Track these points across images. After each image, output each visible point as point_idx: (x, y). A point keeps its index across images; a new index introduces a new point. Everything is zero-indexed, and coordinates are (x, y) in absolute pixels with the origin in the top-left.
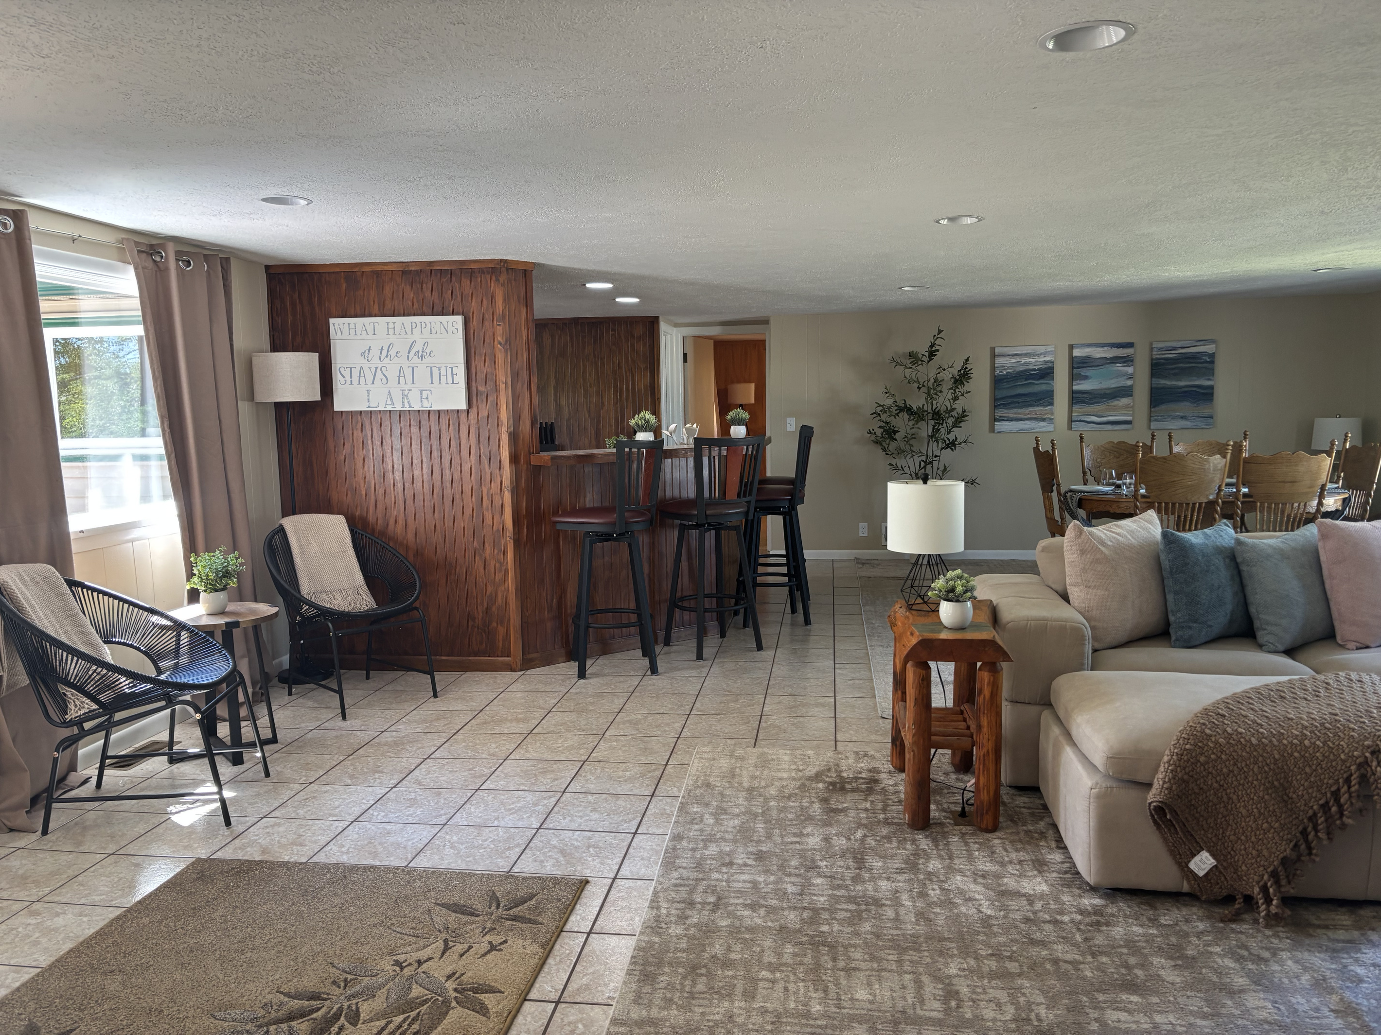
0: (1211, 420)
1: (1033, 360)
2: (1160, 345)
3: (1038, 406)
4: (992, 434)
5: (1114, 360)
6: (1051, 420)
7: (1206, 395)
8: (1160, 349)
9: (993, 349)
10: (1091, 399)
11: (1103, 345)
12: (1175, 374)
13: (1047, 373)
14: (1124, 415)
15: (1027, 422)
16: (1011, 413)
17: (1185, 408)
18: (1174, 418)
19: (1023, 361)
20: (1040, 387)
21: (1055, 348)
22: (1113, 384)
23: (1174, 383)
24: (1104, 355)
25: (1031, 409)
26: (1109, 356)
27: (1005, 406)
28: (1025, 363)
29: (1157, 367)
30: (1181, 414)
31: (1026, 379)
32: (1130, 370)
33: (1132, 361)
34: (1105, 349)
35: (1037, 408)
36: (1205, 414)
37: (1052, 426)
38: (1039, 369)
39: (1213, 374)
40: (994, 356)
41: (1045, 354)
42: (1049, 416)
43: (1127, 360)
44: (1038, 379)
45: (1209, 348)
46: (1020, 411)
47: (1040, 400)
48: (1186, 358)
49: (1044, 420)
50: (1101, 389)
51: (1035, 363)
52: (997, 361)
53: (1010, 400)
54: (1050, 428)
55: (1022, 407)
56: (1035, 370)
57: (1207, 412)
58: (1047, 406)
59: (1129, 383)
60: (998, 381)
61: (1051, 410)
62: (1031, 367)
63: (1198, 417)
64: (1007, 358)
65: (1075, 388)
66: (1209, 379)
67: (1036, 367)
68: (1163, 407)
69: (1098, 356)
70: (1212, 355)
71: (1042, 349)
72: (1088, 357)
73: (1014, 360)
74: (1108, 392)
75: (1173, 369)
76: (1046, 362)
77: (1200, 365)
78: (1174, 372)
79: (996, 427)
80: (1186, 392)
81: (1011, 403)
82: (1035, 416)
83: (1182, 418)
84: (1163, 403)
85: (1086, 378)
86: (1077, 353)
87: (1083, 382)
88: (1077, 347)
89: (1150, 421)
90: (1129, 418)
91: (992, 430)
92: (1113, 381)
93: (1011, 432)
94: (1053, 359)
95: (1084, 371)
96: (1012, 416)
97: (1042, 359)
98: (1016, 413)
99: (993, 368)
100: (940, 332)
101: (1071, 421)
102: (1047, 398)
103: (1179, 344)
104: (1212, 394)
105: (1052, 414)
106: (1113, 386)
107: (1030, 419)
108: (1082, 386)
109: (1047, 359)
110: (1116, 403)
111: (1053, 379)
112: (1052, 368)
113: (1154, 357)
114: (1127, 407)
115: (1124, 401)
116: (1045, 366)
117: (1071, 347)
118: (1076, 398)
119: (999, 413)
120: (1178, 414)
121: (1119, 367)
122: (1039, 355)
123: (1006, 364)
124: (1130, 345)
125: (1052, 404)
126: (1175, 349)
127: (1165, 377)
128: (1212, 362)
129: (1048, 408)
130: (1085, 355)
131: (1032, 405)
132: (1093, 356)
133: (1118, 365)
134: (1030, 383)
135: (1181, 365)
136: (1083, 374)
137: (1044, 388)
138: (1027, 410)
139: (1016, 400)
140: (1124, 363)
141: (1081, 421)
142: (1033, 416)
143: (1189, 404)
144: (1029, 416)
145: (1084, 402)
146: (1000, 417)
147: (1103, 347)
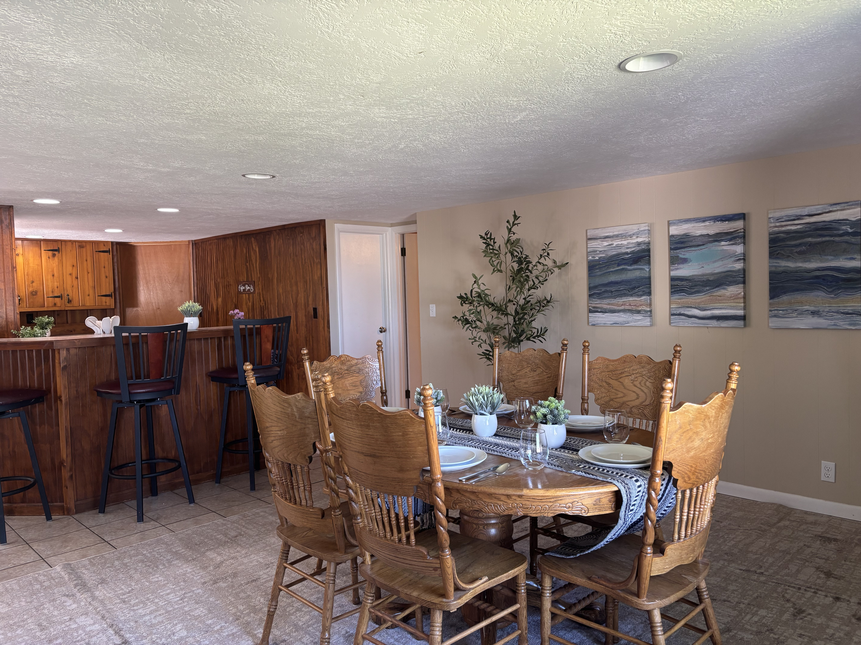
1: (625, 242)
2: (778, 214)
3: (631, 295)
4: (590, 327)
5: (718, 238)
6: (649, 313)
7: (848, 281)
8: (778, 219)
9: (586, 232)
10: (691, 287)
11: (704, 220)
12: (801, 253)
13: (642, 256)
14: (732, 308)
15: (621, 314)
16: (604, 304)
17: (817, 299)
18: (802, 313)
19: (615, 243)
20: (634, 273)
21: (649, 226)
22: (716, 267)
23: (800, 265)
24: (705, 232)
25: (625, 299)
26: (711, 232)
27: (600, 295)
28: (617, 246)
29: (778, 245)
30: (812, 308)
31: (619, 265)
32: (740, 249)
33: (743, 237)
34: (707, 223)
35: (631, 299)
36: (849, 309)
37: (650, 319)
38: (632, 253)
40: (586, 239)
41: (637, 234)
42: (648, 308)
43: (737, 237)
44: (631, 265)
45: (851, 214)
46: (613, 301)
47: (634, 288)
48: (817, 229)
49: (639, 312)
50: (703, 275)
51: (627, 245)
52: (590, 245)
53: (603, 289)
54: (649, 322)
55: (615, 297)
56: (627, 253)
57: (850, 306)
58: (641, 296)
59: (740, 266)
60: (593, 268)
61: (649, 300)
62: (624, 250)
63: (838, 312)
64: (599, 242)
65: (676, 273)
66: (854, 259)
67: (629, 250)
68: (785, 298)
69: (699, 233)
70: (857, 224)
71: (633, 229)
72: (686, 236)
73: (606, 244)
74: (711, 278)
75: (796, 246)
76: (639, 244)
77: (837, 239)
78: (799, 249)
79: (593, 319)
80: (817, 277)
81: (606, 291)
82: (629, 308)
83: (814, 313)
84: (785, 293)
85: (685, 261)
86: (676, 230)
87: (681, 266)
88: (677, 224)
89: (772, 316)
90: (742, 312)
91: (589, 322)
92: (718, 264)
93: (605, 325)
94: (649, 239)
95: (682, 254)
96: (605, 306)
97: (635, 240)
98: (609, 304)
99: (588, 253)
101: (672, 314)
102: (643, 286)
103: (806, 211)
105: (650, 305)
106: (717, 271)
107: (624, 311)
108: (684, 271)
109: (640, 240)
110: (721, 292)
111: (650, 264)
112: (649, 250)
113: (774, 230)
114: (738, 297)
115: (735, 290)
116: (638, 248)
117: (669, 224)
118: (677, 286)
119: (597, 303)
120: (806, 307)
121: (725, 246)
122: (631, 236)
123: (598, 248)
124: (742, 216)
125: (649, 294)
126: (799, 217)
127: (787, 258)
128: (857, 234)
129: (643, 298)
130: (683, 233)
131: (625, 295)
132: (693, 234)
133: (723, 243)
134: (623, 269)
135: (810, 239)
136: (681, 256)
137: (637, 274)
138: (621, 301)
139: (608, 289)
140: (730, 240)
141: (680, 314)
142: (627, 307)
143: (823, 294)
144: (622, 308)
145: (682, 291)
146: (594, 307)
147: (704, 221)
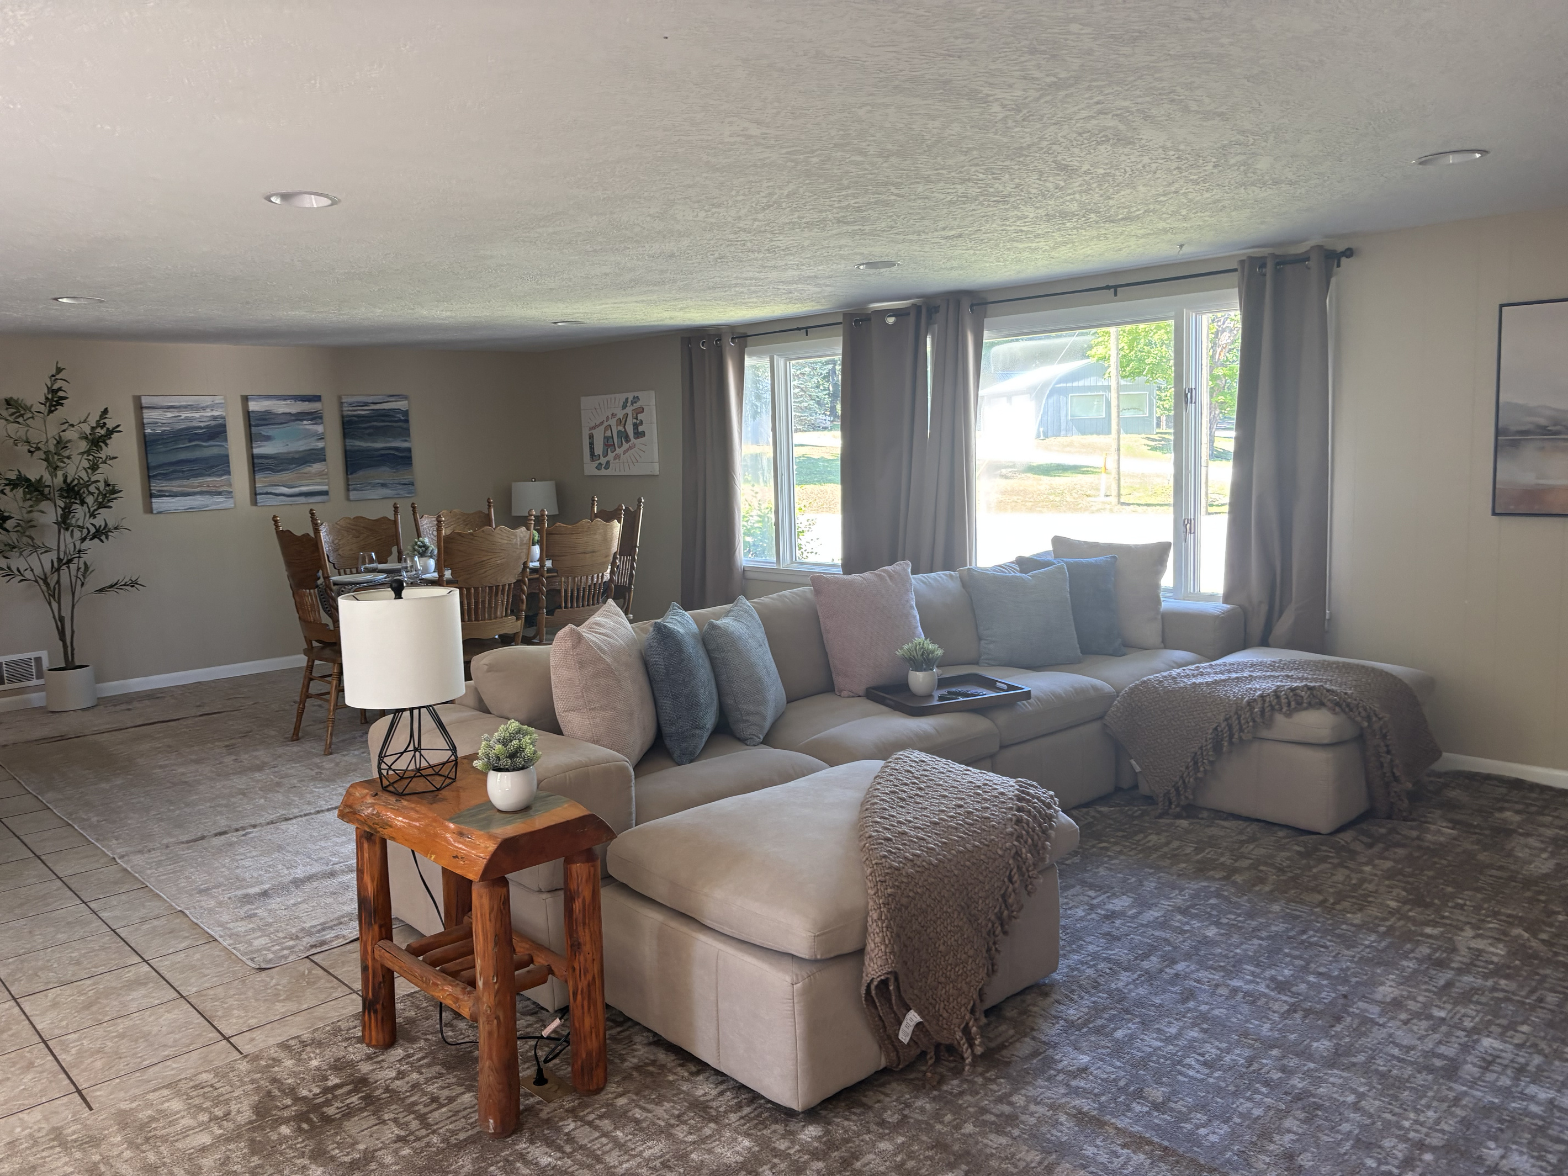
0: (411, 488)
1: (197, 415)
3: (209, 475)
4: (149, 516)
5: (300, 417)
6: (229, 494)
7: (403, 459)
8: (350, 404)
9: (137, 399)
12: (369, 434)
13: (217, 432)
15: (198, 497)
16: (174, 486)
17: (384, 473)
18: (374, 486)
20: (209, 450)
21: (225, 398)
22: (301, 446)
24: (287, 410)
25: (200, 480)
26: (293, 411)
27: (166, 476)
28: (186, 418)
29: (350, 426)
31: (190, 441)
32: (320, 429)
33: (321, 418)
34: (288, 402)
35: (209, 479)
37: (231, 501)
39: (409, 435)
40: (140, 408)
41: (212, 407)
42: (226, 488)
43: (315, 417)
45: (401, 405)
46: (185, 482)
47: (212, 467)
49: (220, 493)
51: (201, 418)
52: (145, 415)
53: (171, 469)
54: (229, 504)
55: (188, 478)
56: (200, 428)
57: (407, 478)
58: (221, 475)
59: (320, 444)
60: (148, 443)
61: (229, 480)
62: (195, 424)
65: (256, 451)
66: (406, 441)
67: (202, 425)
68: (361, 473)
69: (281, 410)
70: (406, 413)
71: (207, 401)
73: (169, 415)
74: (297, 456)
75: (365, 428)
76: (215, 418)
77: (394, 424)
78: (368, 431)
79: (154, 506)
80: (382, 455)
81: (175, 471)
82: (208, 489)
83: (383, 485)
84: (361, 469)
85: (268, 438)
86: (253, 406)
88: (254, 400)
89: (348, 490)
90: (325, 488)
91: (149, 509)
92: (301, 443)
93: (176, 512)
94: (224, 414)
95: (265, 431)
96: (175, 489)
97: (209, 413)
99: (141, 425)
100: (59, 370)
101: (254, 494)
102: (221, 465)
103: (370, 399)
104: (410, 458)
105: (230, 485)
106: (301, 449)
108: (262, 449)
109: (216, 413)
110: (308, 469)
111: (226, 440)
112: (224, 426)
113: (345, 413)
114: (321, 474)
115: (316, 467)
116: (213, 423)
117: (245, 399)
118: (256, 464)
119: (156, 486)
121: (307, 425)
122: (204, 408)
123: (158, 419)
124: (317, 398)
125: (229, 473)
126: (366, 404)
128: (407, 421)
129: (224, 478)
130: (263, 410)
131: (202, 475)
132: (275, 411)
133: (305, 422)
134: (196, 445)
135: (375, 424)
136: (264, 433)
137: (215, 451)
138: (196, 481)
139: (178, 468)
140: (311, 420)
141: (267, 493)
142: (204, 489)
143: (388, 469)
144: (199, 489)
145: (269, 469)
146: (159, 491)
147: (285, 400)
